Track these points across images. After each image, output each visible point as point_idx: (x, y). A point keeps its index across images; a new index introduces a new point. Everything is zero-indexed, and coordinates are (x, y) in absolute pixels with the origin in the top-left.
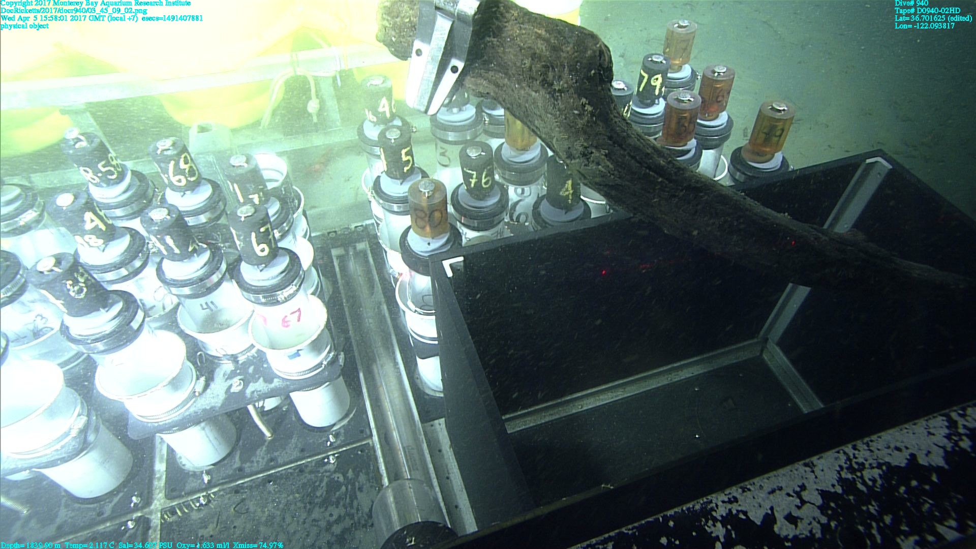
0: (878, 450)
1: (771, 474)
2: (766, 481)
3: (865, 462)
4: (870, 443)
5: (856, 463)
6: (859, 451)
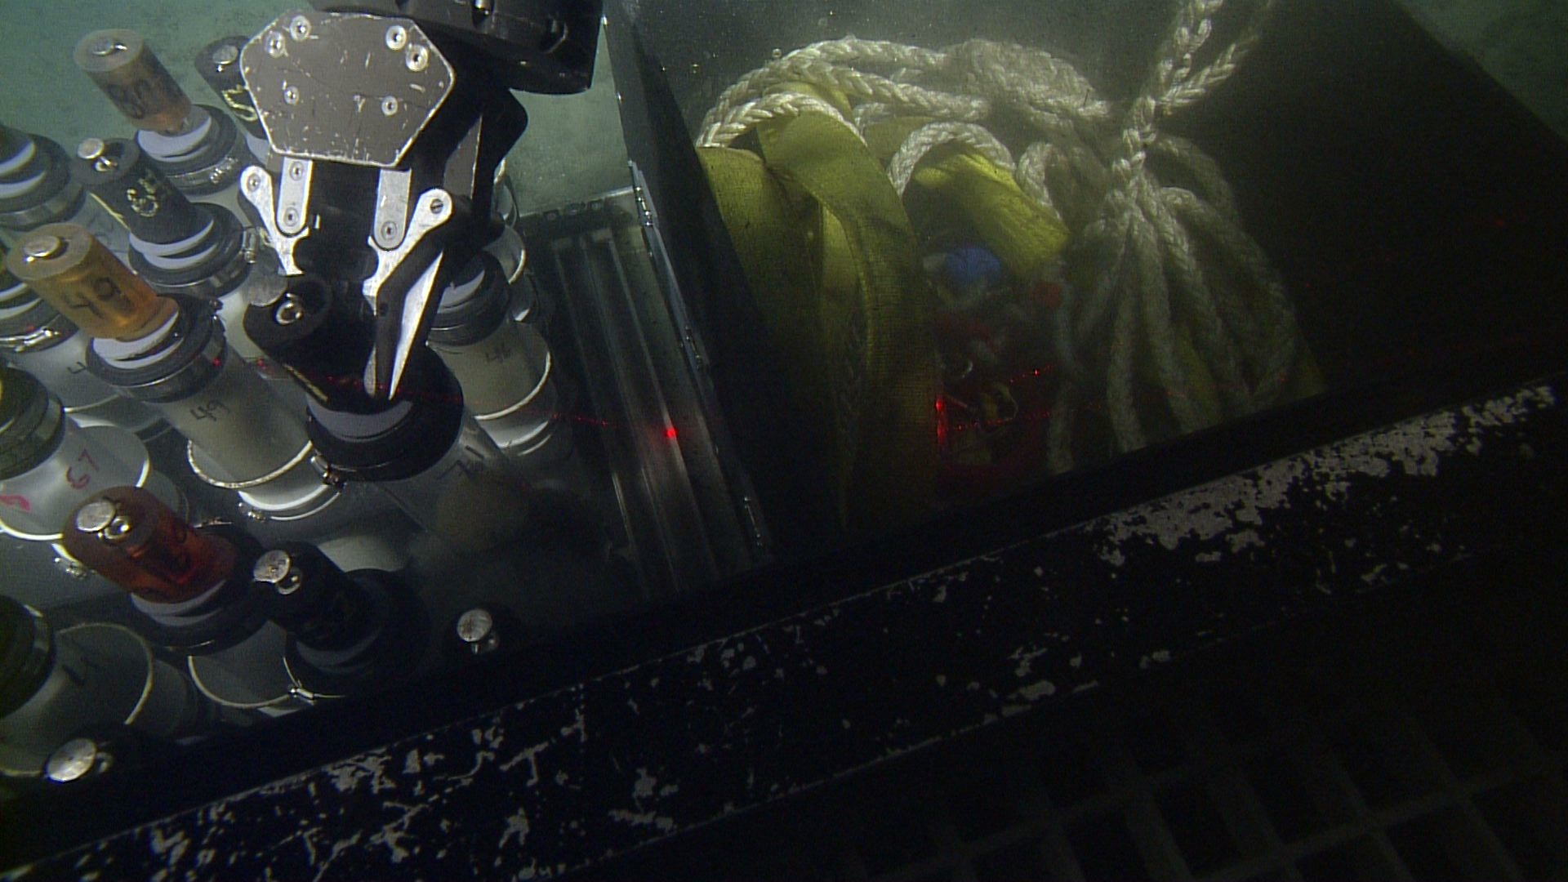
0: (1352, 456)
1: (1197, 488)
2: (1188, 496)
3: (1331, 473)
4: (1342, 449)
5: (1319, 474)
6: (1324, 458)
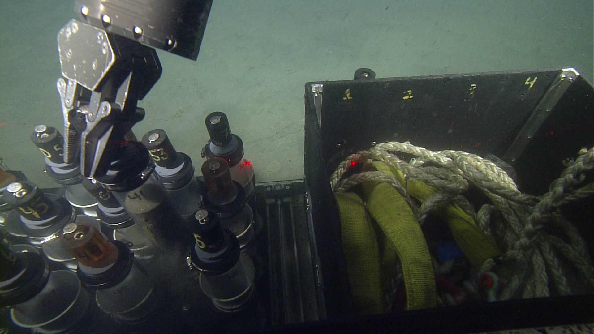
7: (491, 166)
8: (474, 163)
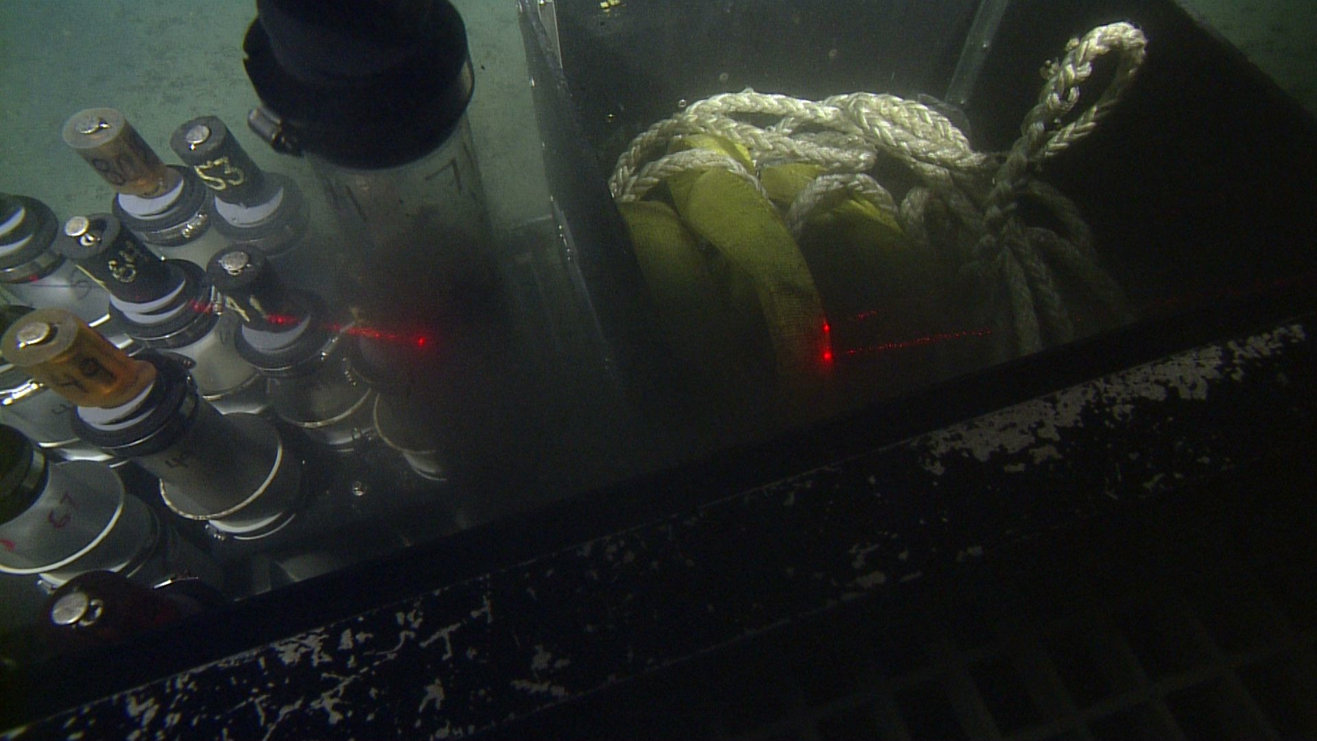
0: (1135, 383)
1: (1005, 410)
2: (997, 417)
3: (1118, 397)
4: (1126, 376)
5: (1107, 398)
6: (1112, 385)
7: (919, 111)
8: (885, 109)
